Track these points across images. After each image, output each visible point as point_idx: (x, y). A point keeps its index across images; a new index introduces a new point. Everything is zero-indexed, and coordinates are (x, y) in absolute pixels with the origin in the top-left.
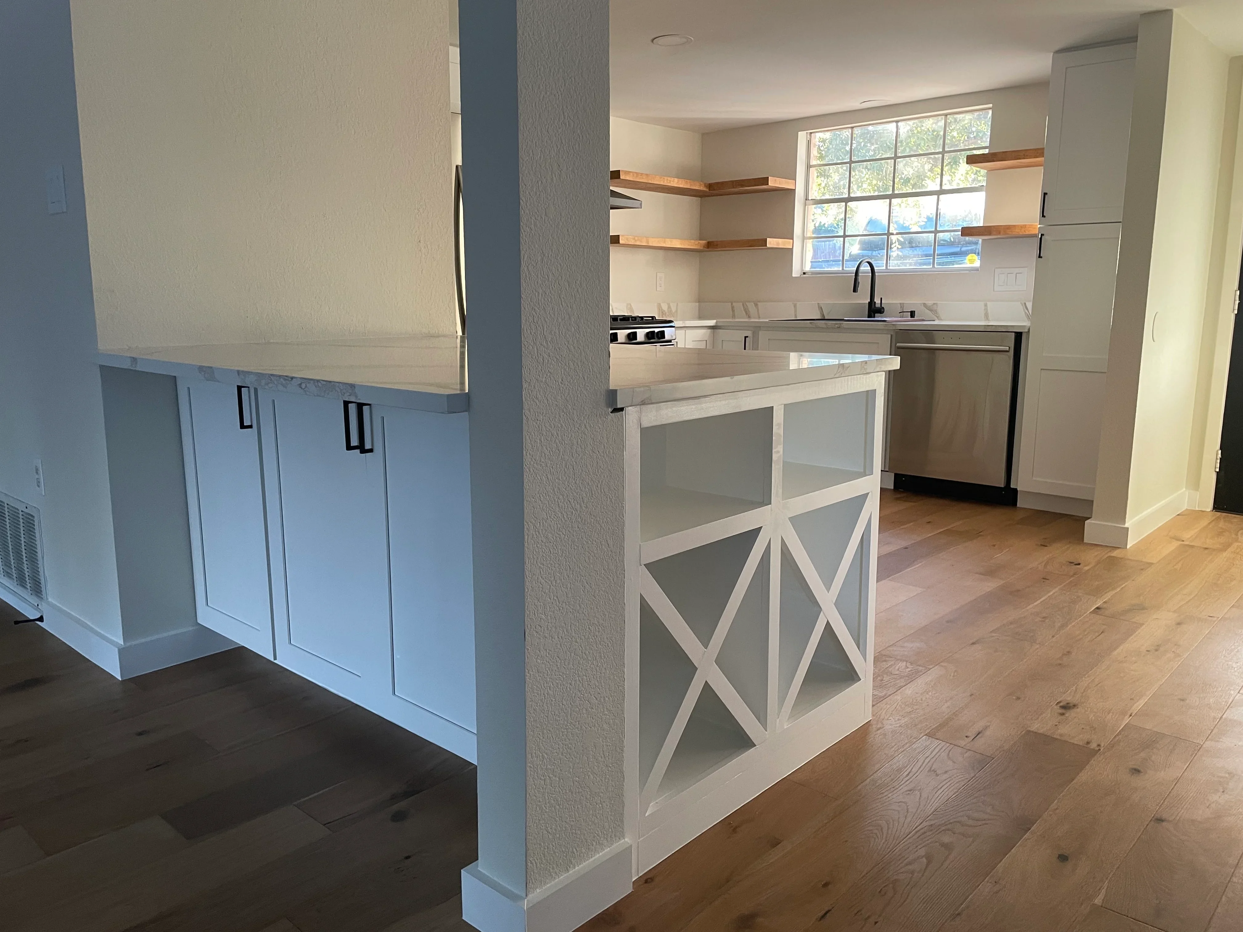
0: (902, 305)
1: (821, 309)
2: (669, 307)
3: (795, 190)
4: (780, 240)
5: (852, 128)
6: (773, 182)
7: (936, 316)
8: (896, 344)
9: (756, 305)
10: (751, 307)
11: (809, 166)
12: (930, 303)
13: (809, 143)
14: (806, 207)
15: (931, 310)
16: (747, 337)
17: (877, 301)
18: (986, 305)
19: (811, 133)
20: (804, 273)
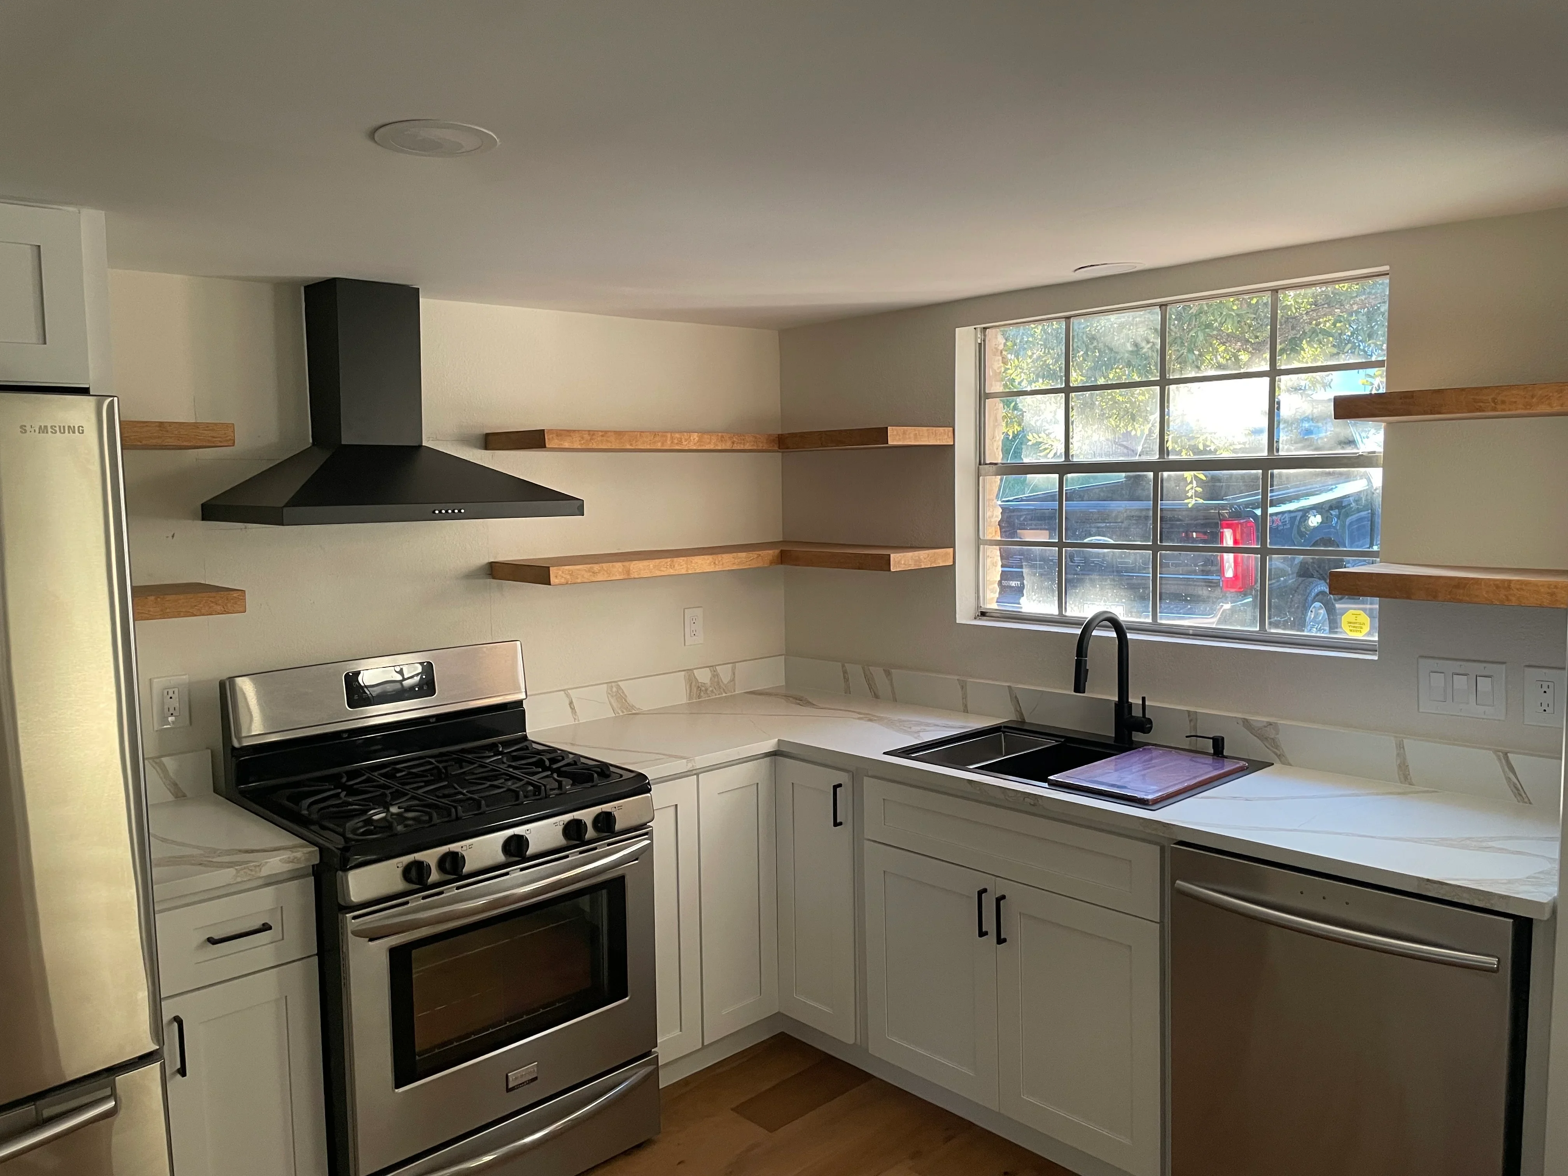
0: (1192, 716)
1: (1016, 700)
2: (715, 675)
3: (954, 444)
4: (923, 554)
5: (1068, 318)
6: (897, 437)
7: (1276, 754)
8: (1173, 883)
9: (888, 673)
10: (878, 673)
11: (983, 396)
12: (1259, 719)
13: (981, 349)
14: (981, 478)
15: (1263, 738)
16: (840, 785)
17: (1134, 700)
18: (1400, 746)
19: (985, 328)
20: (983, 614)
